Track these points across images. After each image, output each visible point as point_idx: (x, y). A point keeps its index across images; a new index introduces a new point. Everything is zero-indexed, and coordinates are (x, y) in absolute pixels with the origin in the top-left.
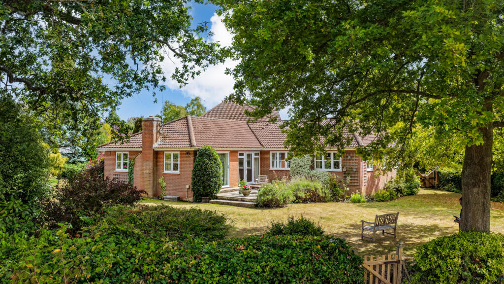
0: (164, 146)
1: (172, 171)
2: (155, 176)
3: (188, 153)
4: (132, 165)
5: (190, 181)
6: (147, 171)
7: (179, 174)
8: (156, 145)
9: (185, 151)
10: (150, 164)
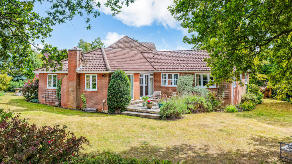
0: (85, 70)
1: (91, 89)
2: (78, 92)
3: (104, 75)
4: (60, 84)
5: (106, 97)
6: (71, 89)
7: (97, 91)
8: (79, 69)
9: (102, 74)
10: (74, 84)
